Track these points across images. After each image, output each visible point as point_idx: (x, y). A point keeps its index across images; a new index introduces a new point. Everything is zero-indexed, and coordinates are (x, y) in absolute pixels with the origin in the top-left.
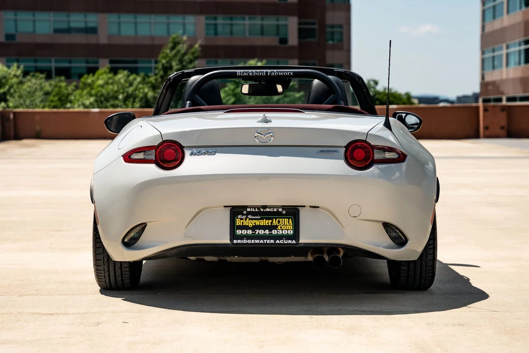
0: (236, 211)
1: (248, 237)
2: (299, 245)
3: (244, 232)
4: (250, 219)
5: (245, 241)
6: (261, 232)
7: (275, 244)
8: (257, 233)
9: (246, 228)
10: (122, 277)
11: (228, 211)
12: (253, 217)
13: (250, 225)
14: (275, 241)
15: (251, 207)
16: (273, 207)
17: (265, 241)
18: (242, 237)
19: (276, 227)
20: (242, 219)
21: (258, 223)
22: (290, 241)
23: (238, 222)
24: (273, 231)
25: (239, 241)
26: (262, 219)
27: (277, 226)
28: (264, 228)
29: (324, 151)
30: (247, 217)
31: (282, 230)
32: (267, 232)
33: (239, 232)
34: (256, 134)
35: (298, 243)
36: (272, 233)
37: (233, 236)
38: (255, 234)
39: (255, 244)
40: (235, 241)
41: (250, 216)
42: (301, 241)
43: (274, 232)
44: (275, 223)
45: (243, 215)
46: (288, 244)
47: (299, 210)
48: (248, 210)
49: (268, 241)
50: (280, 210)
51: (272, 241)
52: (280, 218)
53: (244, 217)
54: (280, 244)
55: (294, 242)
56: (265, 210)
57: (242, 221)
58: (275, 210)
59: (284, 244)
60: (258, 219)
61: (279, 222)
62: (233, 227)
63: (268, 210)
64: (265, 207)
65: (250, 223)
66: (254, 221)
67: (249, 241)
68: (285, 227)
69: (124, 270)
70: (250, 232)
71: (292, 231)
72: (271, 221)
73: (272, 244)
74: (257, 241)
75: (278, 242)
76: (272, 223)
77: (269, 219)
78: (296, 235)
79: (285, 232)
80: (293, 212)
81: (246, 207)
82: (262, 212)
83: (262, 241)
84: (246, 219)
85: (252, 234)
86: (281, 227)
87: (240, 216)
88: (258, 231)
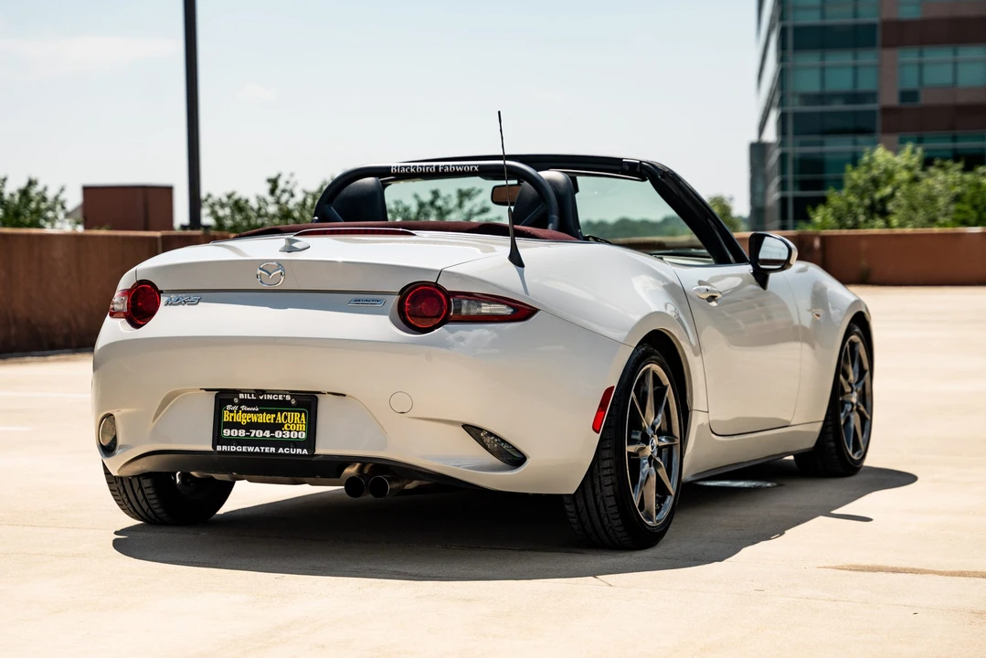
0: (224, 398)
1: (238, 441)
2: (315, 459)
3: (234, 433)
4: (244, 412)
5: (233, 449)
6: (259, 434)
7: (276, 454)
8: (252, 435)
9: (237, 426)
10: (146, 501)
11: (211, 397)
12: (248, 409)
13: (244, 422)
14: (277, 450)
15: (244, 392)
16: (277, 392)
17: (262, 448)
18: (230, 441)
19: (280, 427)
20: (231, 411)
21: (254, 418)
22: (299, 451)
23: (227, 417)
24: (277, 432)
25: (225, 448)
26: (261, 412)
27: (283, 425)
28: (263, 427)
29: (361, 300)
30: (239, 409)
31: (290, 431)
32: (267, 434)
33: (226, 433)
34: (259, 272)
35: (312, 454)
36: (274, 437)
37: (218, 439)
38: (249, 436)
39: (247, 453)
40: (219, 448)
41: (243, 407)
42: (319, 451)
43: (278, 434)
44: (280, 419)
45: (234, 404)
46: (296, 455)
47: (317, 398)
48: (241, 396)
49: (267, 449)
50: (288, 398)
51: (273, 450)
52: (287, 411)
53: (235, 408)
54: (285, 454)
55: (305, 452)
56: (261, 398)
57: (231, 415)
58: (280, 397)
59: (290, 454)
60: (255, 412)
61: (286, 418)
62: (219, 424)
63: (270, 397)
64: (263, 392)
65: (243, 418)
66: (249, 415)
67: (239, 449)
68: (295, 427)
69: (147, 491)
70: (242, 433)
71: (304, 433)
72: (274, 416)
73: (272, 454)
74: (251, 449)
75: (281, 450)
76: (275, 419)
77: (271, 412)
78: (310, 441)
79: (294, 435)
80: (307, 403)
81: (237, 392)
82: (260, 401)
83: (257, 449)
84: (238, 412)
85: (246, 436)
86: (288, 427)
87: (229, 407)
88: (254, 431)
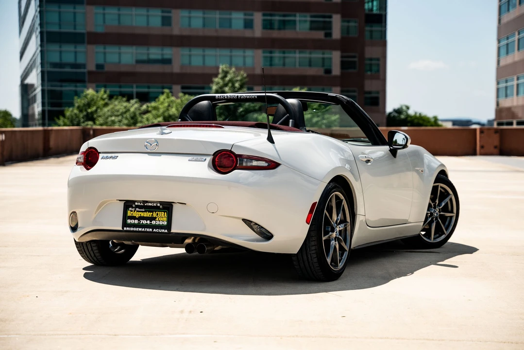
0: (128, 204)
1: (134, 226)
2: (171, 234)
3: (132, 221)
4: (137, 211)
5: (132, 229)
6: (144, 222)
7: (152, 232)
8: (141, 223)
9: (134, 218)
11: (122, 204)
12: (140, 210)
13: (137, 216)
14: (153, 230)
15: (138, 202)
16: (154, 202)
17: (146, 229)
18: (130, 225)
19: (154, 219)
20: (131, 211)
21: (142, 214)
22: (163, 231)
23: (129, 214)
24: (153, 221)
25: (128, 229)
26: (146, 211)
27: (156, 218)
28: (146, 219)
29: (194, 158)
30: (135, 210)
31: (159, 221)
32: (148, 222)
33: (129, 221)
34: (146, 143)
35: (169, 232)
36: (151, 224)
37: (125, 224)
39: (139, 231)
40: (125, 229)
41: (137, 209)
42: (173, 231)
43: (153, 222)
44: (155, 215)
45: (133, 208)
46: (161, 232)
47: (172, 205)
48: (136, 204)
49: (148, 230)
50: (159, 205)
51: (151, 230)
52: (158, 211)
53: (133, 209)
54: (156, 232)
55: (166, 231)
56: (146, 205)
57: (131, 213)
58: (155, 205)
59: (159, 232)
60: (142, 212)
61: (157, 214)
62: (125, 217)
63: (150, 204)
64: (147, 202)
65: (137, 214)
66: (140, 213)
68: (161, 219)
70: (136, 222)
71: (166, 222)
72: (152, 213)
73: (150, 232)
74: (140, 229)
75: (155, 230)
76: (152, 215)
77: (150, 212)
78: (169, 226)
79: (161, 223)
80: (167, 207)
81: (134, 202)
82: (145, 206)
83: (143, 230)
84: (134, 211)
85: (138, 223)
86: (159, 219)
87: (130, 209)
88: (142, 221)
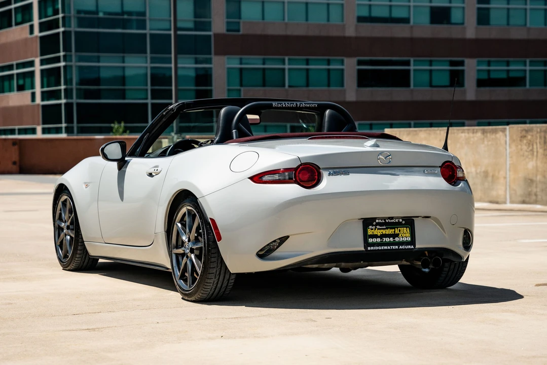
0: (367, 222)
1: (378, 244)
2: (416, 250)
3: (375, 240)
4: (378, 229)
5: (377, 248)
6: (387, 240)
7: (399, 249)
8: (384, 241)
9: (376, 236)
11: (361, 223)
12: (381, 227)
13: (379, 234)
14: (399, 247)
15: (379, 218)
16: (395, 218)
17: (391, 247)
18: (373, 245)
19: (397, 235)
20: (372, 229)
21: (384, 232)
22: (409, 247)
23: (370, 232)
25: (372, 248)
26: (387, 228)
28: (389, 236)
29: (428, 170)
30: (376, 228)
31: (403, 237)
32: (392, 239)
33: (370, 240)
34: (379, 157)
35: (415, 248)
36: (395, 241)
37: (366, 244)
38: (382, 241)
39: (384, 250)
41: (378, 227)
42: (417, 246)
43: (397, 239)
44: (397, 231)
45: (373, 225)
46: (408, 249)
47: (413, 220)
48: (377, 221)
49: (394, 247)
50: (401, 220)
51: (397, 247)
52: (400, 227)
53: (374, 227)
54: (403, 249)
55: (412, 247)
57: (372, 231)
58: (397, 221)
59: (405, 249)
60: (384, 229)
61: (400, 231)
62: (366, 236)
63: (391, 221)
64: (389, 218)
65: (378, 232)
66: (381, 231)
67: (380, 248)
68: (404, 235)
70: (379, 240)
71: (410, 238)
72: (394, 230)
73: (397, 249)
74: (386, 248)
75: (401, 247)
76: (394, 232)
77: (392, 228)
78: (413, 242)
79: (405, 239)
80: (409, 222)
81: (374, 219)
82: (388, 223)
83: (389, 248)
84: (375, 229)
85: (381, 241)
86: (401, 235)
87: (370, 227)
88: (385, 239)
